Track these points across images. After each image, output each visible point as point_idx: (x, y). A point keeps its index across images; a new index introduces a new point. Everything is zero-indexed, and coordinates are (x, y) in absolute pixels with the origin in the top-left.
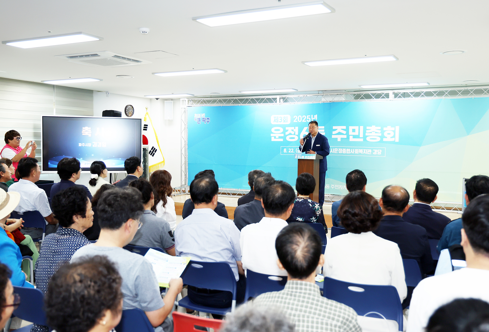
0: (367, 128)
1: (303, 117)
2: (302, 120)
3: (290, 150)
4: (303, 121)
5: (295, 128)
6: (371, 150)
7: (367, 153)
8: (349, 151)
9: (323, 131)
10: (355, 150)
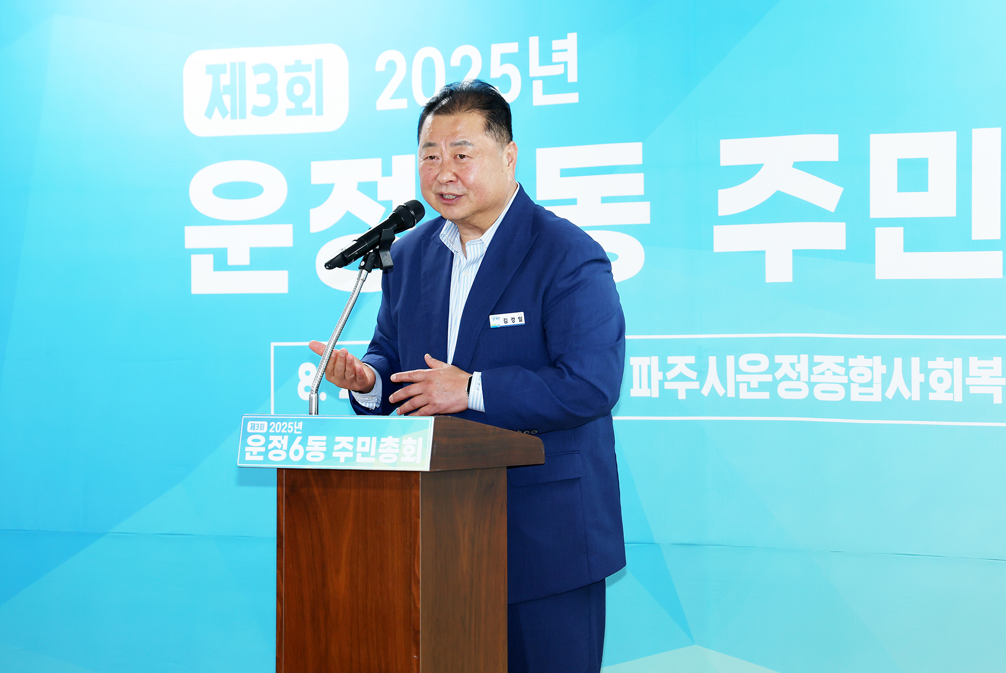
1: (456, 59)
8: (878, 380)
9: (635, 184)
10: (929, 367)
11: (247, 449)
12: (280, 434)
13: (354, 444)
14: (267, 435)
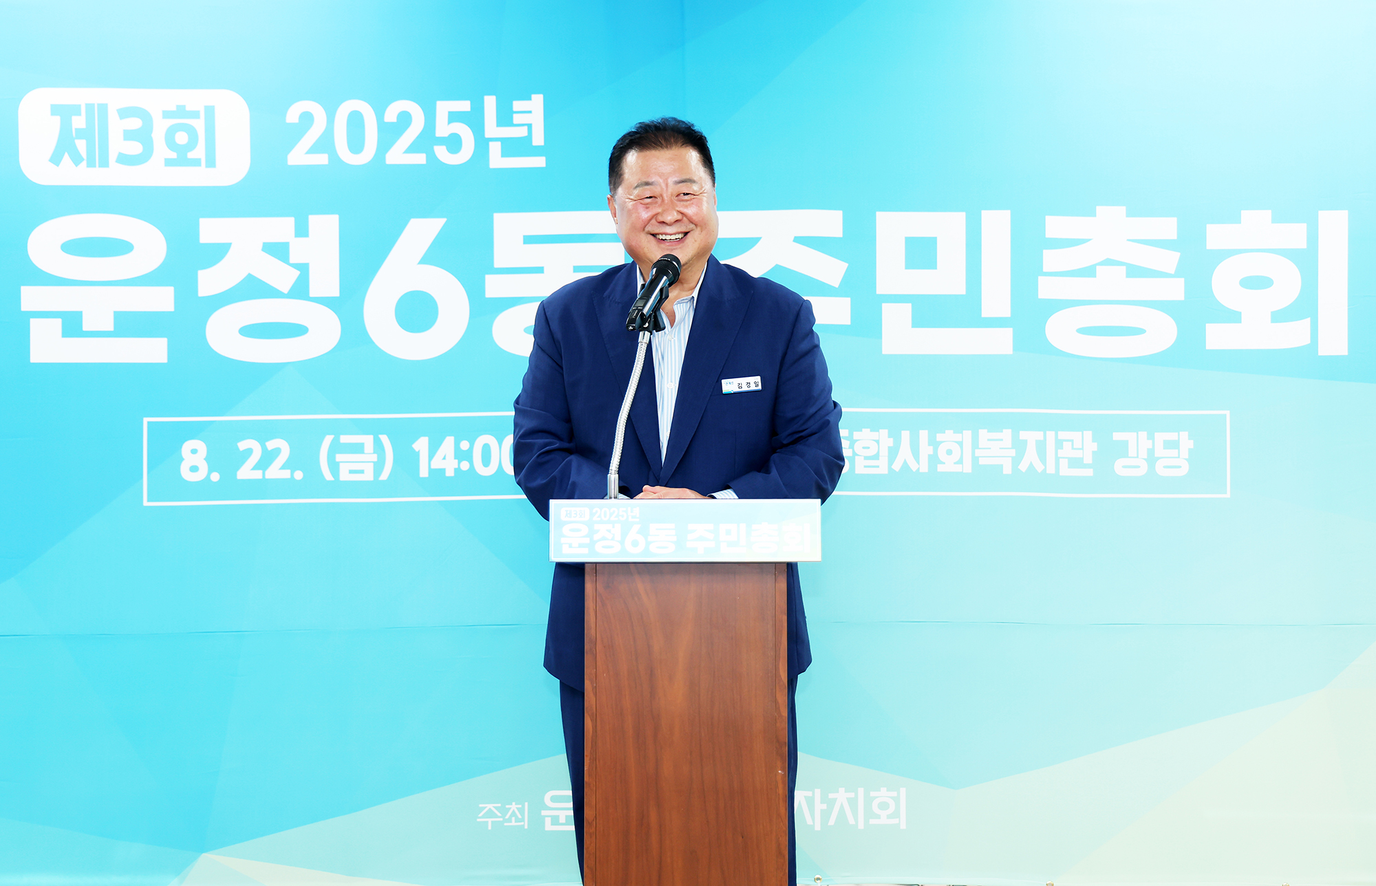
0: (1049, 234)
1: (391, 115)
2: (384, 145)
3: (249, 452)
4: (397, 155)
5: (302, 231)
6: (1088, 434)
7: (1051, 469)
8: (884, 453)
10: (938, 440)
11: (563, 540)
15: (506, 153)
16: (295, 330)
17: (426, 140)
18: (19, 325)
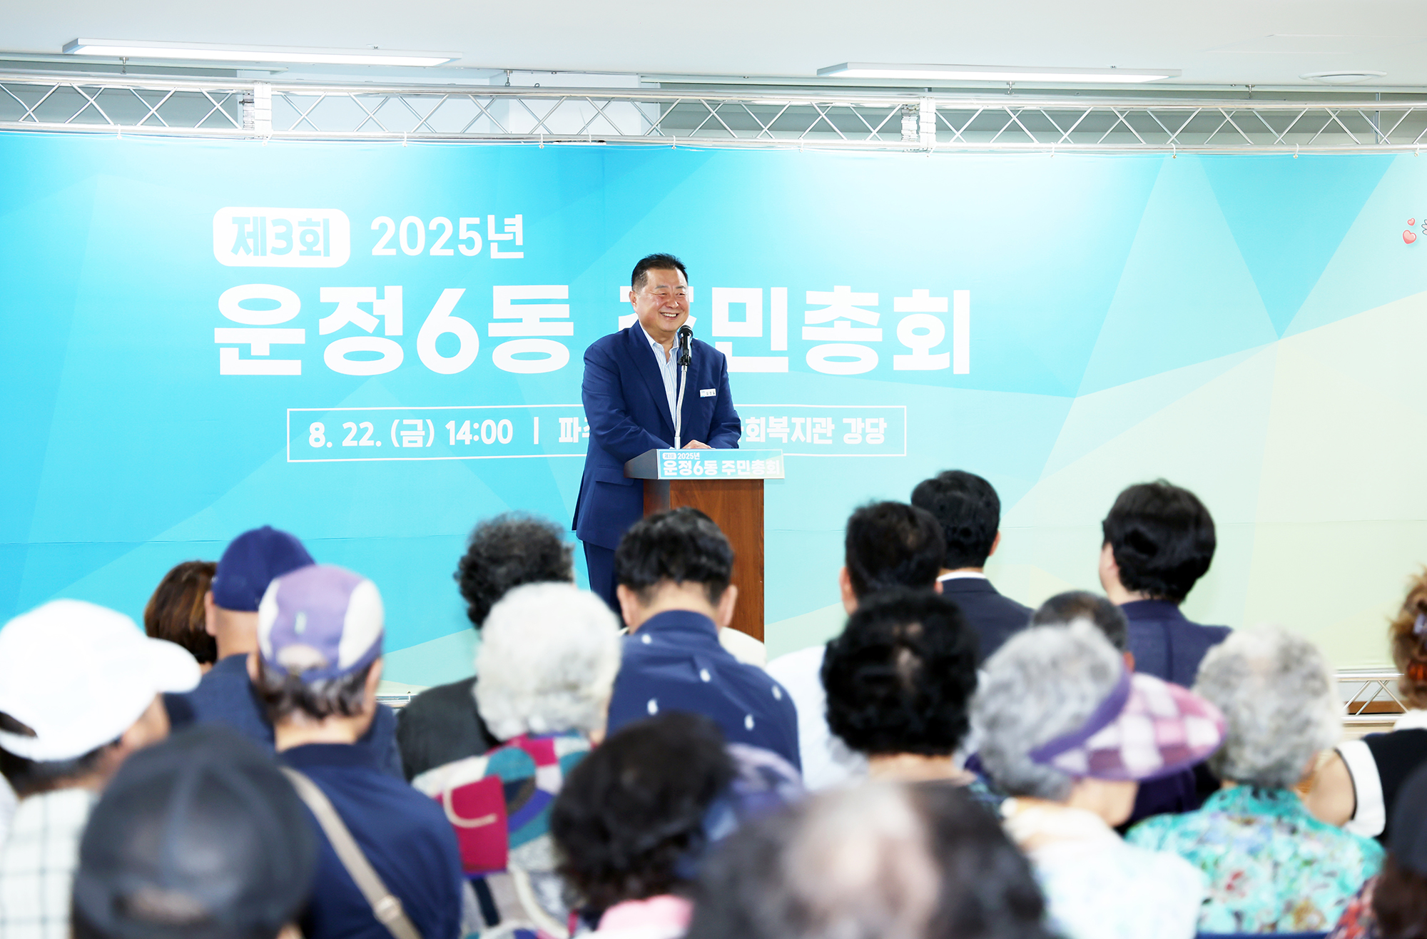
0: (808, 302)
1: (433, 226)
2: (429, 245)
3: (350, 429)
4: (436, 250)
5: (381, 296)
6: (830, 419)
7: (809, 440)
9: (564, 311)
10: (747, 422)
11: (665, 469)
12: (685, 460)
13: (735, 464)
14: (677, 461)
15: (500, 250)
16: (377, 356)
17: (454, 241)
18: (213, 352)
